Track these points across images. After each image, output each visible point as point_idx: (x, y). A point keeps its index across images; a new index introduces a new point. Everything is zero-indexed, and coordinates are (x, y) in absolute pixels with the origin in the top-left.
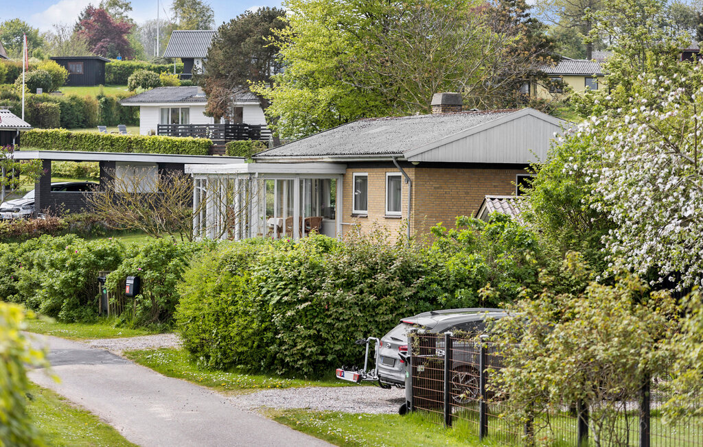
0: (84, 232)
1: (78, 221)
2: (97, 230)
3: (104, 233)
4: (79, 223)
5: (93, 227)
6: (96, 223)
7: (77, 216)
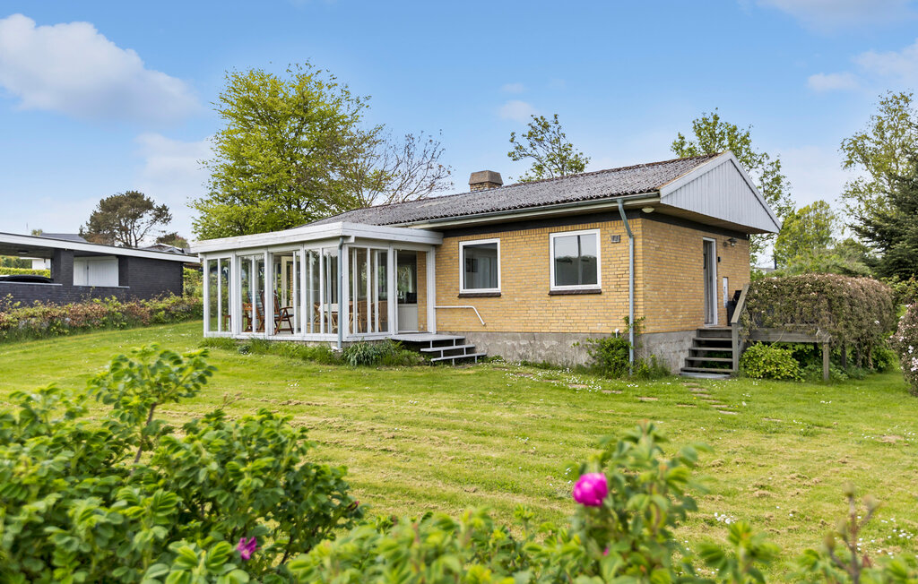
0: (40, 330)
1: (32, 316)
2: (57, 327)
3: (66, 331)
4: (34, 320)
5: (52, 324)
6: (55, 320)
7: (31, 311)
